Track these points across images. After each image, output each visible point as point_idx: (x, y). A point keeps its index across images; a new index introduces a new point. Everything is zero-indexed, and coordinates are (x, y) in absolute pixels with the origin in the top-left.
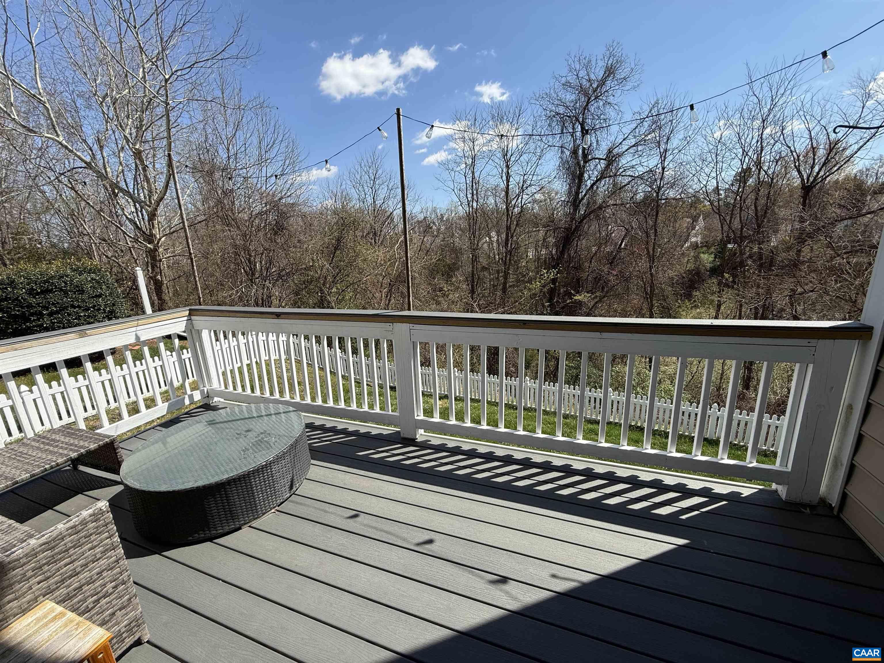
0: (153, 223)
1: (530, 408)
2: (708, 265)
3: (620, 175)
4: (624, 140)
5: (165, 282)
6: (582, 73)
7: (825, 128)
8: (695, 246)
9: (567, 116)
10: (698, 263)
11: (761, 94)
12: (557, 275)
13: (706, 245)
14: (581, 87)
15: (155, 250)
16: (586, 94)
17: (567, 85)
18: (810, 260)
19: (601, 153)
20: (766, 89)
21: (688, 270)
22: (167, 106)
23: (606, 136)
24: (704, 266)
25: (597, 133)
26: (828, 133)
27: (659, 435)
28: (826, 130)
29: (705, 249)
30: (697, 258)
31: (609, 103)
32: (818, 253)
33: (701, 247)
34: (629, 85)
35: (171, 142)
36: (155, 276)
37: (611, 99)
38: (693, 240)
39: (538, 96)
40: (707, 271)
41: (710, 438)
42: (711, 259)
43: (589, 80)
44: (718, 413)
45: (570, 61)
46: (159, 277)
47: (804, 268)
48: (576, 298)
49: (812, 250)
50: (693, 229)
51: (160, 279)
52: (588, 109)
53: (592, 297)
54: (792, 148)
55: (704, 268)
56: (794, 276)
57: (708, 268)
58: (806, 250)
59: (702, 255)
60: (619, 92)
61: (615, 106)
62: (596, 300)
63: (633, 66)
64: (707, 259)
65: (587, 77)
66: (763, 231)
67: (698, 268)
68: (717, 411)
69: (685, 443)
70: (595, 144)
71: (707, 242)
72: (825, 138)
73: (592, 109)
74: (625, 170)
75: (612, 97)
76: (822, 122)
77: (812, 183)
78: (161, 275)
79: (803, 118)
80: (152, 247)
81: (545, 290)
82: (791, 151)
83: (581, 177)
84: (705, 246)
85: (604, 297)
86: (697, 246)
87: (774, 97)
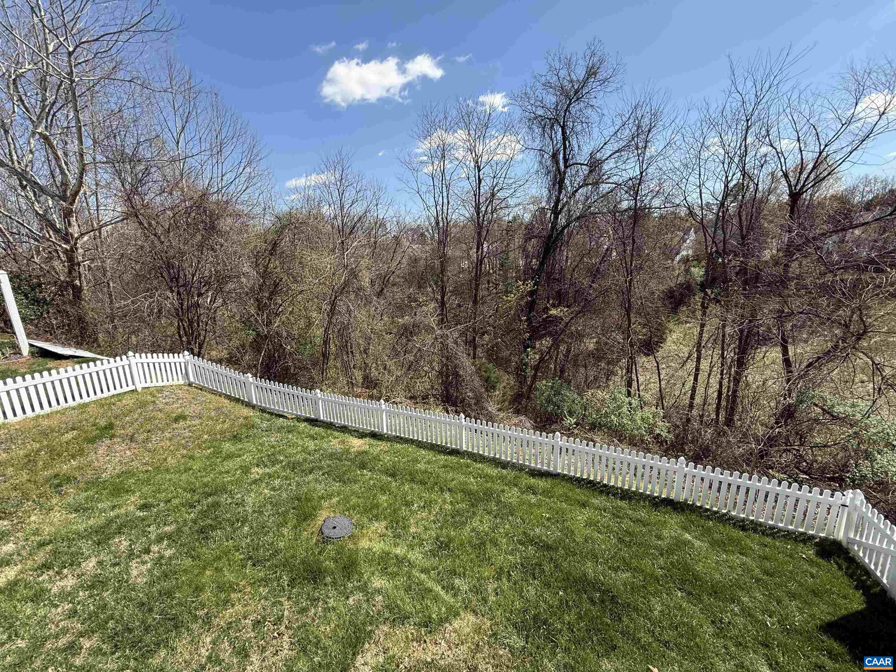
0: (69, 221)
1: (466, 451)
2: (699, 279)
3: (603, 182)
4: (605, 144)
5: (85, 288)
6: (563, 73)
7: (814, 127)
8: (686, 260)
9: (548, 118)
10: (688, 277)
11: (744, 90)
12: (534, 287)
13: (697, 259)
14: (562, 88)
15: (72, 250)
16: (567, 96)
17: (547, 85)
18: (799, 277)
19: (583, 157)
20: (749, 84)
21: (679, 284)
22: (72, 83)
23: (588, 141)
24: (695, 280)
25: (580, 137)
26: (817, 134)
27: (614, 495)
28: (816, 130)
29: (696, 262)
30: (687, 271)
31: (591, 106)
32: (807, 268)
33: (693, 261)
34: (611, 87)
35: (81, 127)
36: (72, 281)
37: (593, 102)
38: (684, 253)
39: (516, 95)
40: (698, 285)
41: (675, 501)
42: (702, 273)
43: (571, 81)
44: (686, 469)
45: (550, 58)
46: (77, 282)
47: (792, 285)
48: (551, 312)
49: (800, 265)
50: (684, 241)
51: (78, 284)
52: (569, 112)
53: (570, 311)
54: (779, 150)
55: (694, 282)
56: (780, 295)
57: (699, 283)
58: (795, 265)
59: (692, 269)
60: (602, 93)
61: (598, 109)
62: (572, 316)
63: (615, 66)
64: (698, 273)
65: (568, 78)
66: (748, 244)
67: (688, 282)
68: (684, 466)
69: (644, 507)
70: (576, 148)
71: (697, 256)
72: (814, 138)
73: (573, 110)
74: (609, 178)
75: (594, 100)
76: (811, 121)
77: (800, 190)
78: (80, 280)
79: (790, 118)
80: (68, 248)
81: (523, 303)
82: (777, 153)
83: (561, 183)
84: (695, 260)
85: (580, 312)
86: (688, 260)
87: (759, 94)
